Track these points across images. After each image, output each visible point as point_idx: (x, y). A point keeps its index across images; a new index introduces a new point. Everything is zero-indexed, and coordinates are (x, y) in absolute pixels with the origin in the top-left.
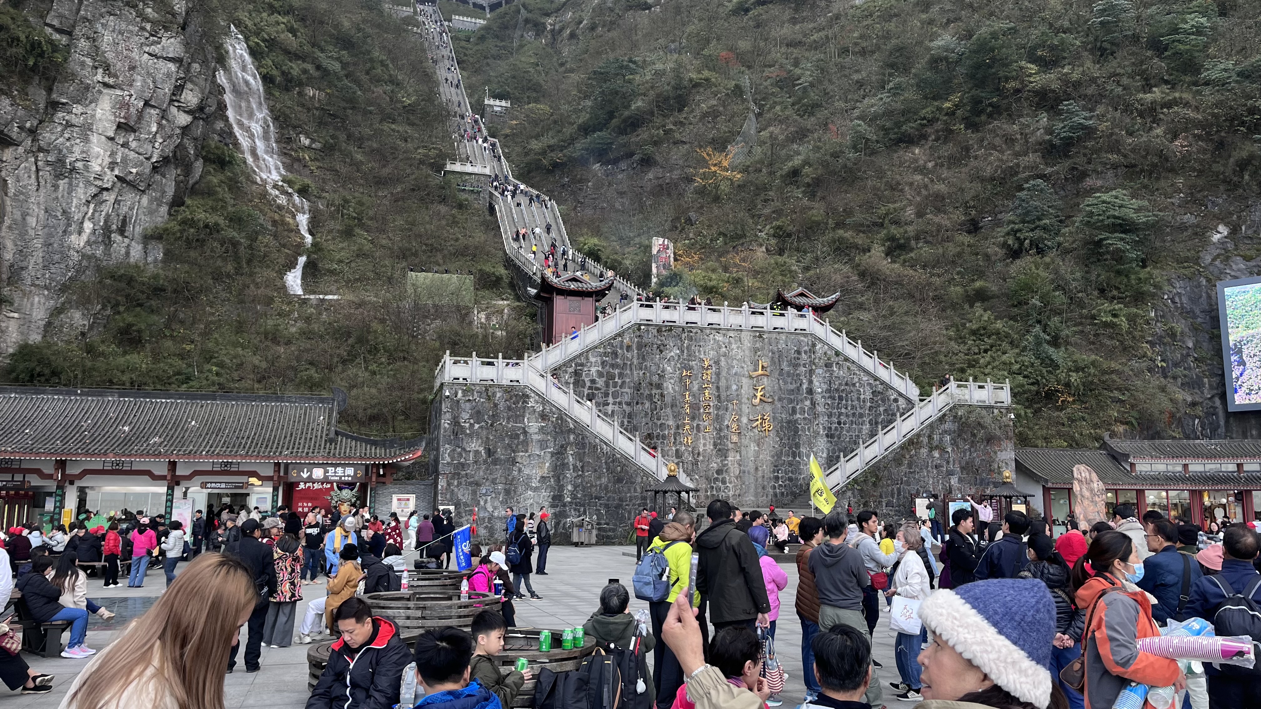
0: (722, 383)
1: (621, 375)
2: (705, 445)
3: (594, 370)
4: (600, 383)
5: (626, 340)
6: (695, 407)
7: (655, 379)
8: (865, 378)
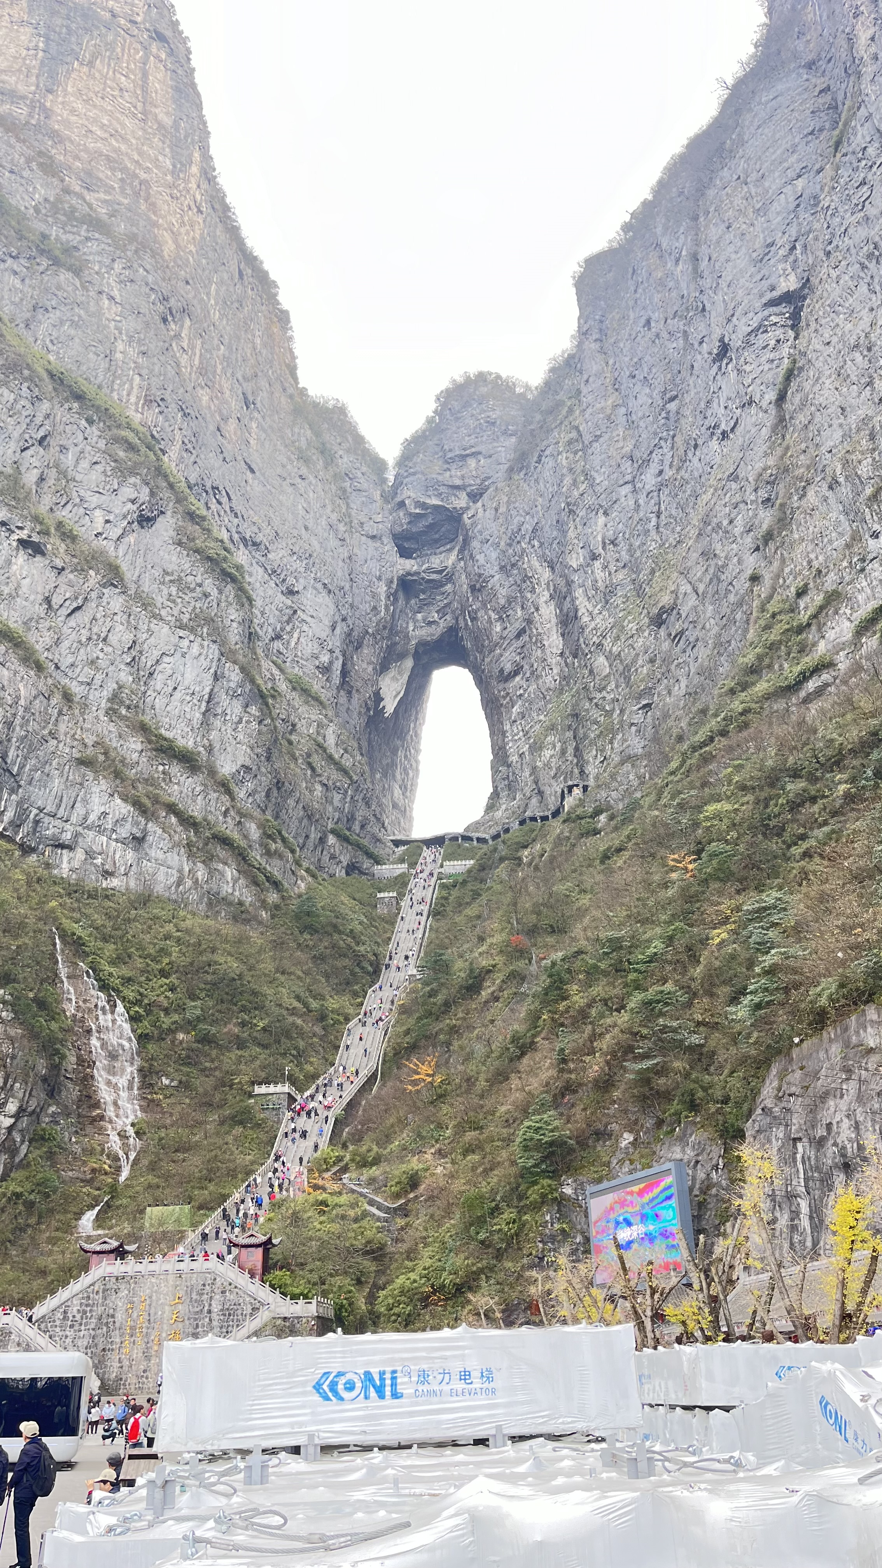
0: (152, 1312)
1: (91, 1311)
2: (137, 1353)
3: (75, 1309)
4: (78, 1317)
5: (96, 1288)
6: (133, 1328)
7: (111, 1311)
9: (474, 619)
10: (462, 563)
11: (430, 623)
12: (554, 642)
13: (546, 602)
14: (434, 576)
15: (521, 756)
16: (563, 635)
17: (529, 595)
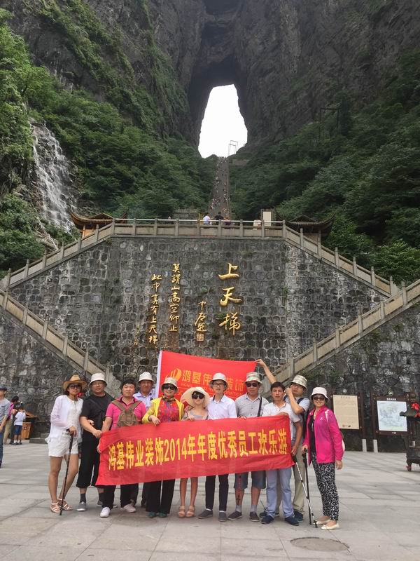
0: (191, 286)
1: (94, 281)
3: (69, 276)
4: (76, 287)
6: (162, 308)
8: (342, 278)
9: (246, 45)
10: (239, 19)
11: (218, 53)
12: (296, 50)
13: (292, 30)
14: (223, 26)
15: (272, 113)
16: (302, 46)
17: (282, 27)
